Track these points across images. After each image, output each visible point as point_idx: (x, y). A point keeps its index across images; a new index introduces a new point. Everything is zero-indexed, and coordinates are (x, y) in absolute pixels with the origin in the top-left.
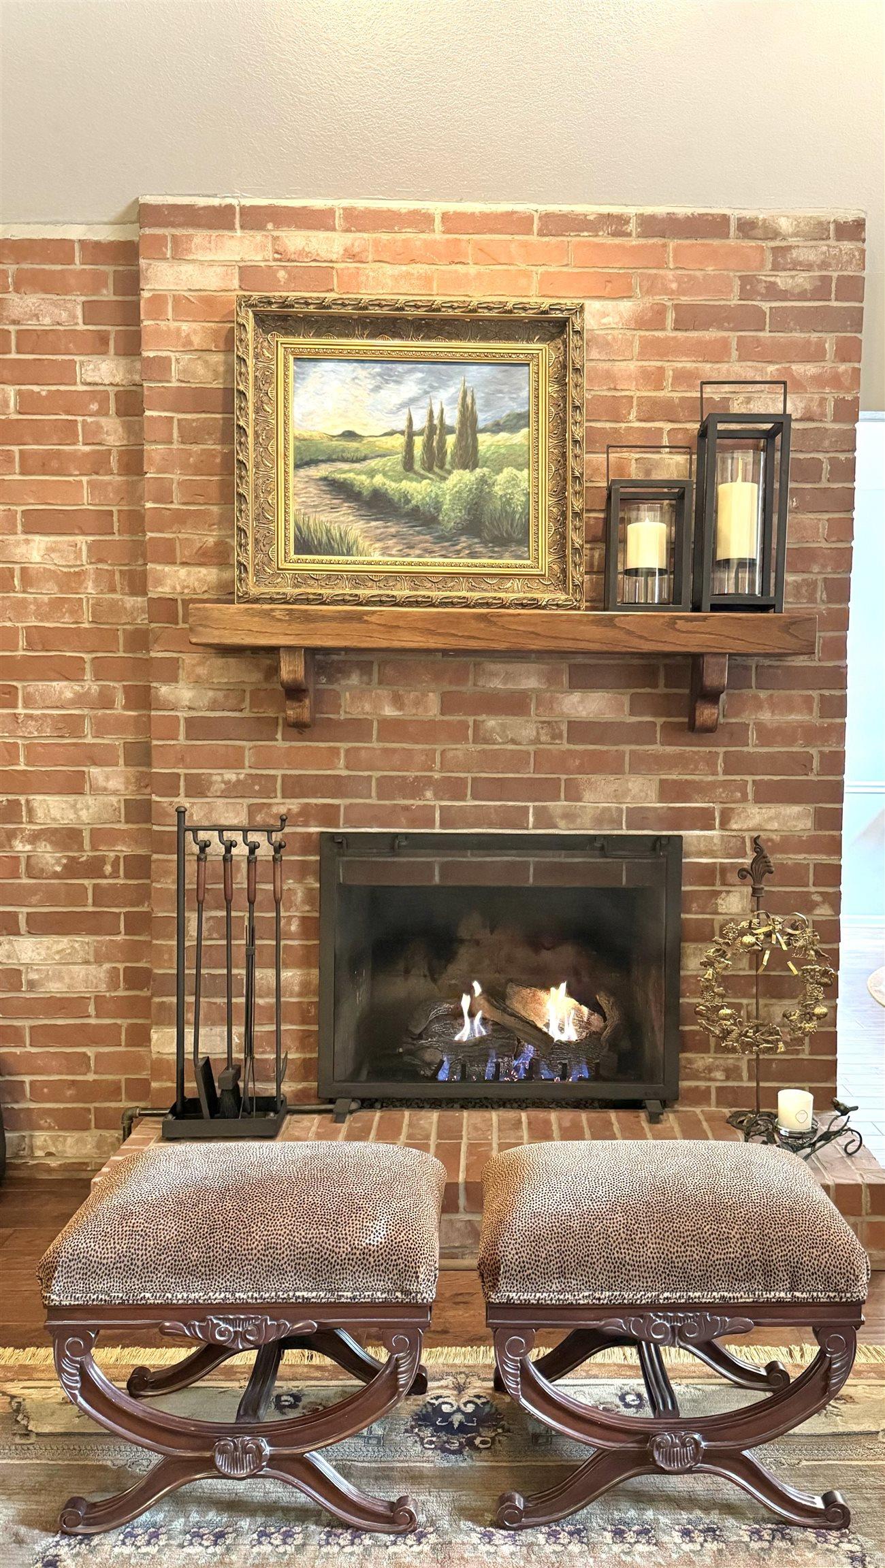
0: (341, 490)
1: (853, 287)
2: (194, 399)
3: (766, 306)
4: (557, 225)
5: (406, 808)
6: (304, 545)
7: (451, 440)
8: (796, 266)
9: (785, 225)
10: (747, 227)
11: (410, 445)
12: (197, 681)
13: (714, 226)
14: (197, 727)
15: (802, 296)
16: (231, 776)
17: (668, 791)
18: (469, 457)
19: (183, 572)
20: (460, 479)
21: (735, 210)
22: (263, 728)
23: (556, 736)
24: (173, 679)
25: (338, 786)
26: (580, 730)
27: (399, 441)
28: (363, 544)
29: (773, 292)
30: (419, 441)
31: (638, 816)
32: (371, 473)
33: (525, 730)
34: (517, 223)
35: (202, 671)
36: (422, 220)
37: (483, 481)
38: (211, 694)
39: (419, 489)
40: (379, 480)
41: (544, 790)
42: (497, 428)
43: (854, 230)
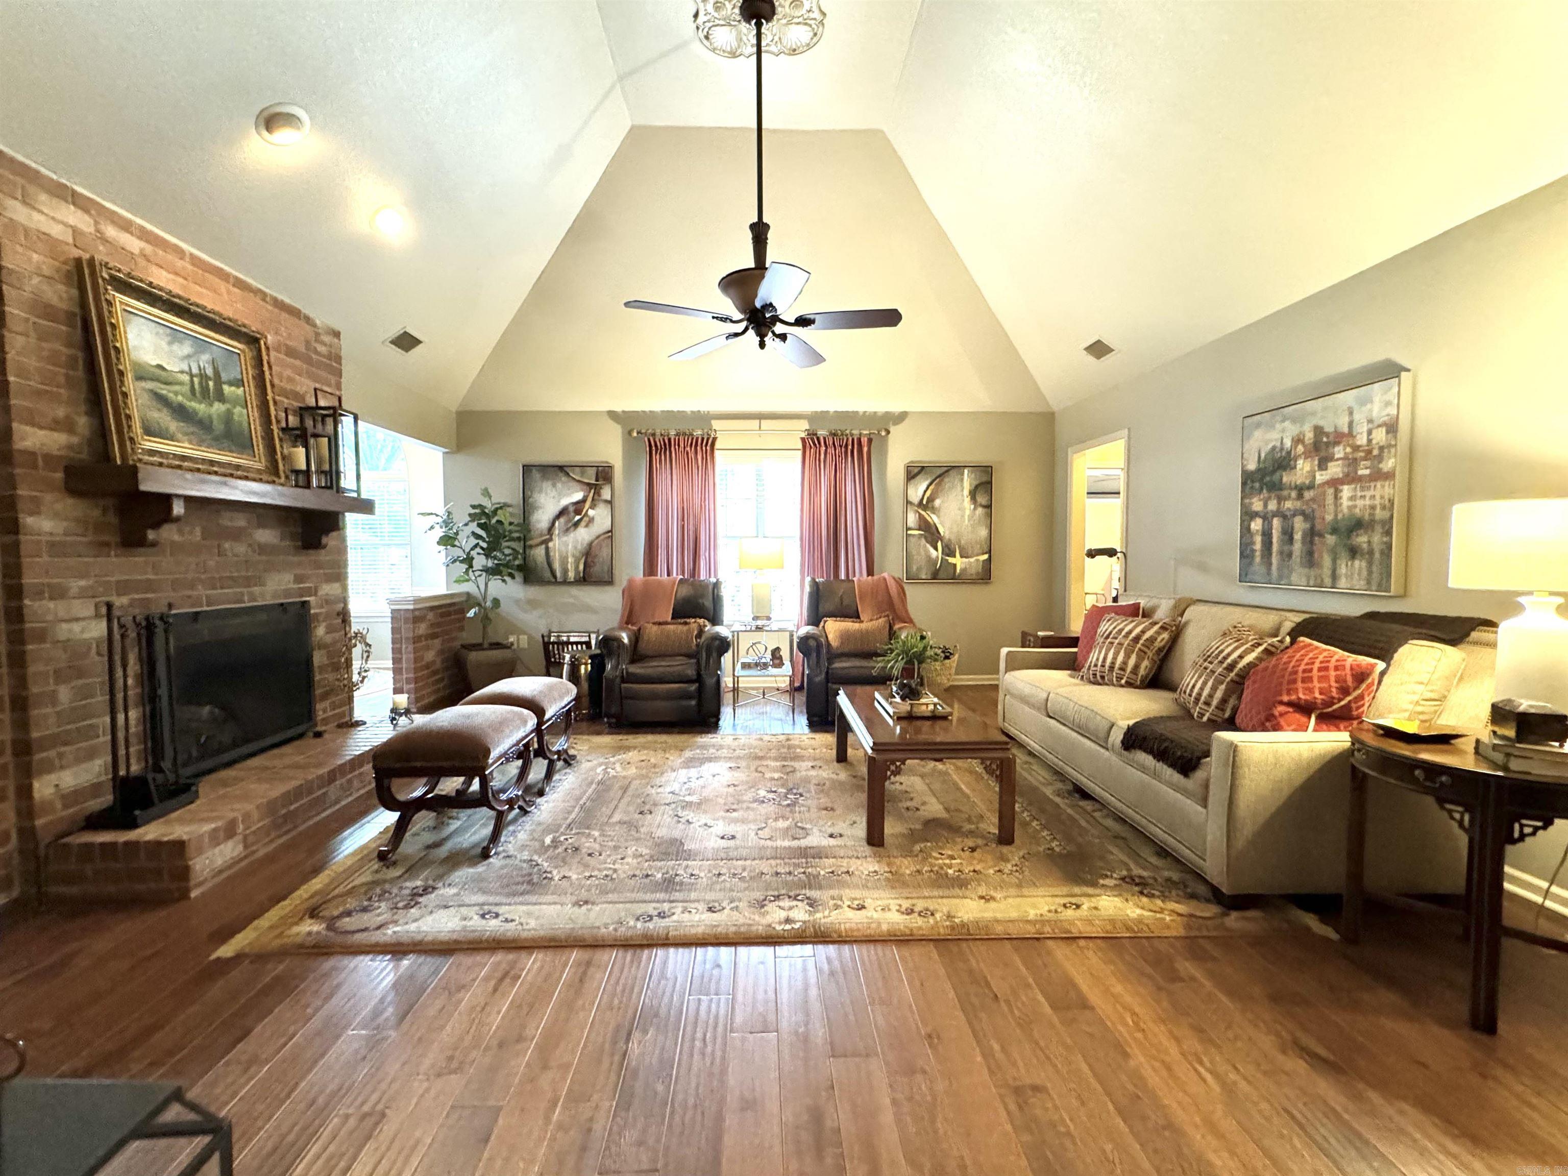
0: (163, 400)
1: (338, 359)
2: (47, 311)
3: (314, 356)
4: (240, 284)
5: (189, 597)
6: (149, 431)
7: (211, 384)
8: (324, 344)
9: (318, 322)
10: (308, 320)
11: (192, 382)
12: (56, 515)
13: (294, 312)
15: (324, 356)
16: (83, 583)
17: (299, 579)
18: (220, 397)
19: (42, 433)
20: (218, 408)
21: (306, 311)
22: (102, 547)
23: (254, 551)
24: (35, 512)
25: (149, 586)
26: (262, 549)
27: (186, 378)
28: (180, 436)
29: (316, 352)
30: (196, 380)
31: (287, 593)
32: (176, 394)
33: (241, 548)
34: (224, 276)
35: (59, 506)
36: (181, 253)
37: (228, 411)
38: (65, 524)
39: (200, 408)
40: (180, 398)
41: (248, 582)
42: (231, 384)
43: (337, 334)
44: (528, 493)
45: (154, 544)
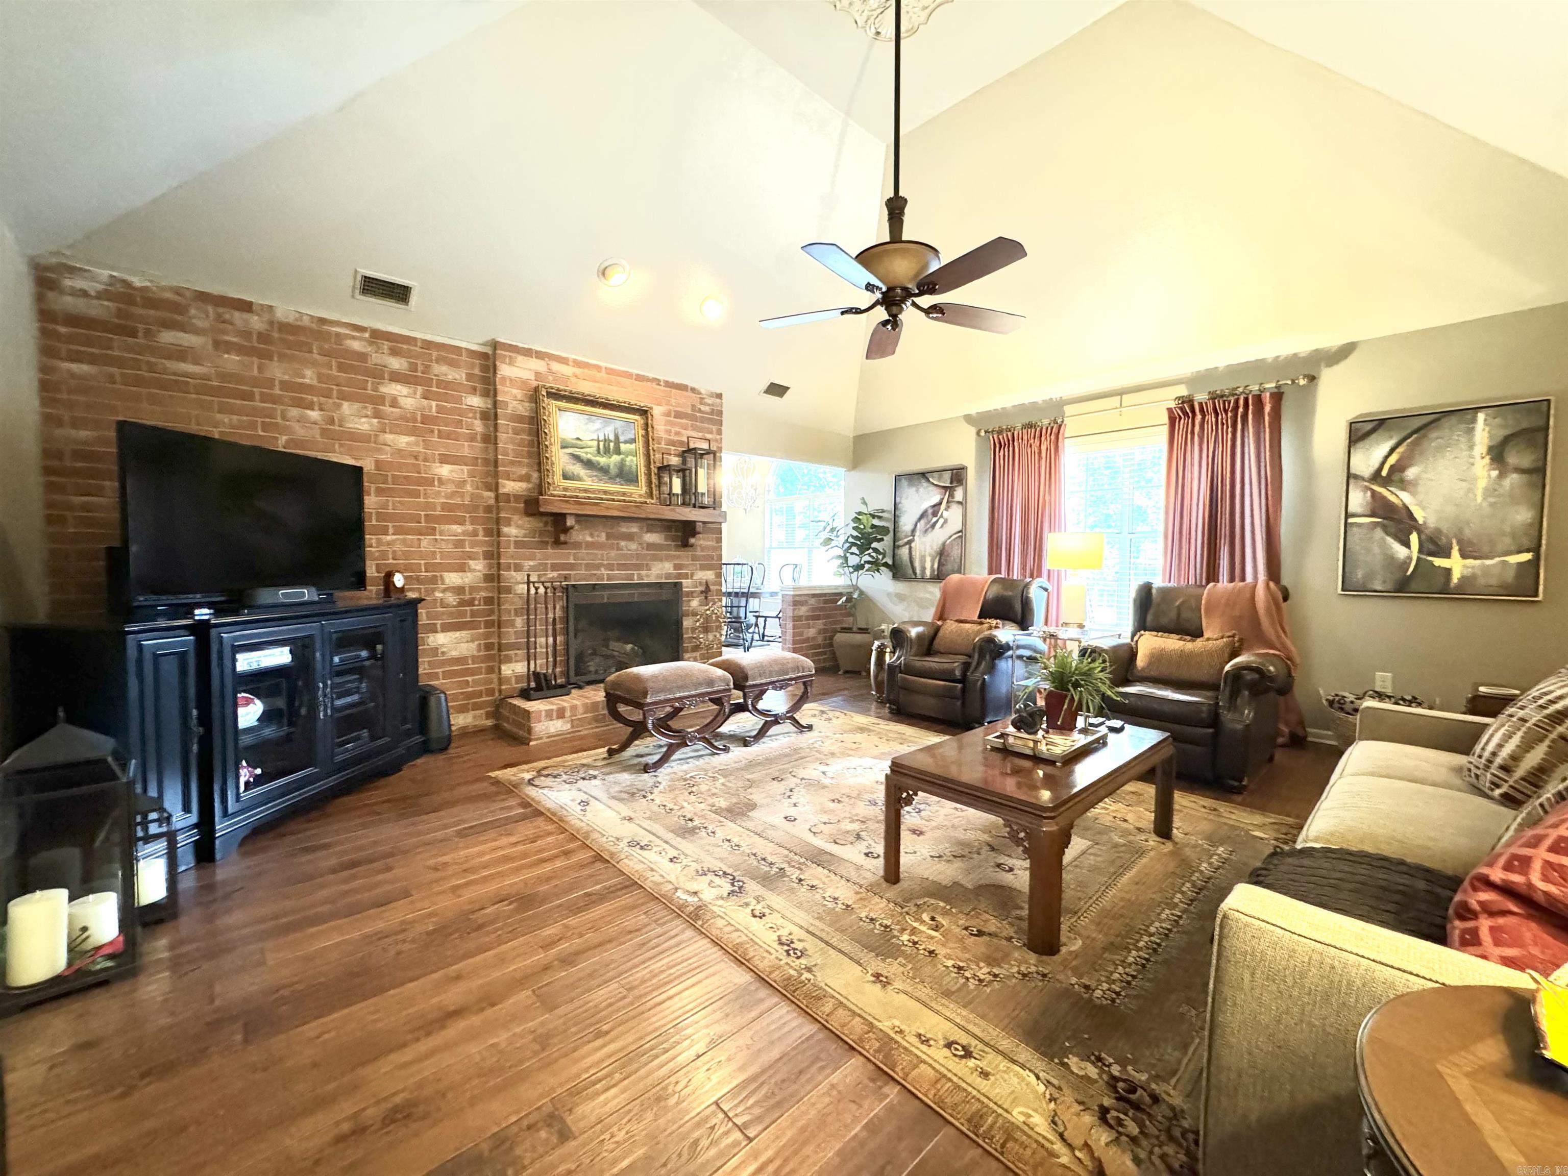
0: (577, 458)
1: (720, 413)
2: (519, 418)
3: (698, 415)
4: (640, 378)
5: (595, 575)
6: (566, 477)
7: (612, 445)
8: (706, 404)
9: (703, 391)
10: (693, 390)
11: (599, 445)
12: (518, 526)
13: (682, 387)
14: (518, 544)
15: (707, 413)
16: (531, 563)
17: (677, 567)
18: (618, 451)
19: (512, 484)
20: (615, 458)
21: (691, 384)
22: (543, 544)
23: (643, 548)
24: (509, 525)
25: (571, 567)
26: (650, 546)
27: (595, 443)
28: (585, 478)
29: (700, 411)
30: (601, 444)
31: (668, 576)
32: (587, 453)
33: (633, 546)
34: (628, 375)
35: (520, 522)
36: (598, 368)
37: (623, 460)
38: (524, 531)
39: (603, 460)
40: (589, 456)
41: (638, 567)
42: (626, 442)
43: (719, 396)
44: (898, 500)
45: (565, 543)
